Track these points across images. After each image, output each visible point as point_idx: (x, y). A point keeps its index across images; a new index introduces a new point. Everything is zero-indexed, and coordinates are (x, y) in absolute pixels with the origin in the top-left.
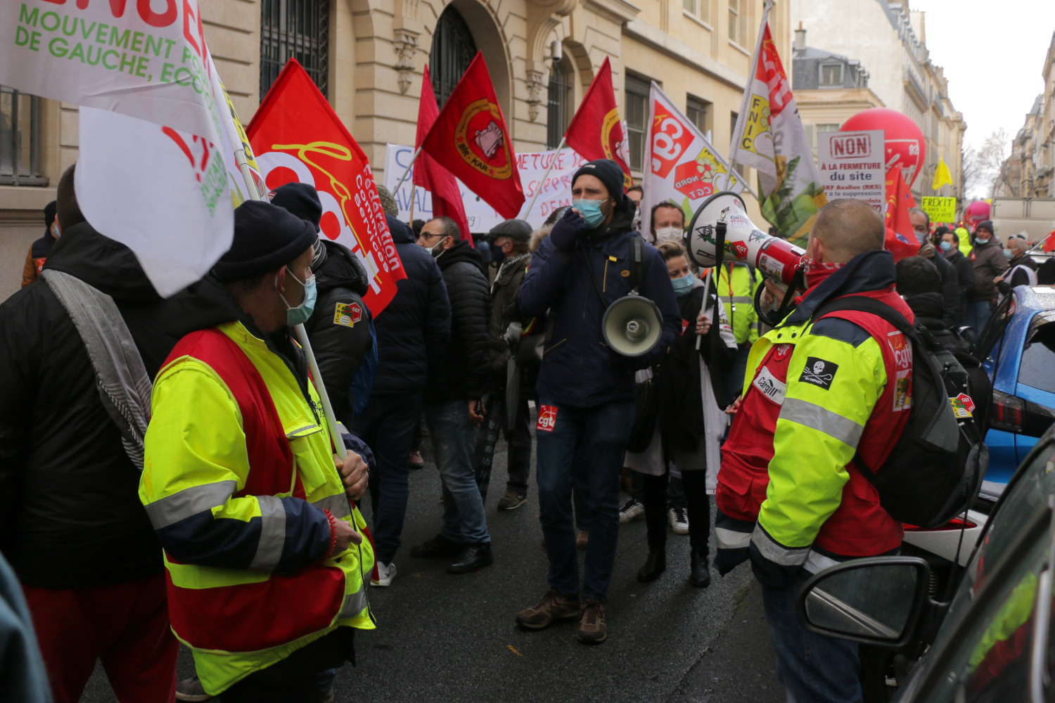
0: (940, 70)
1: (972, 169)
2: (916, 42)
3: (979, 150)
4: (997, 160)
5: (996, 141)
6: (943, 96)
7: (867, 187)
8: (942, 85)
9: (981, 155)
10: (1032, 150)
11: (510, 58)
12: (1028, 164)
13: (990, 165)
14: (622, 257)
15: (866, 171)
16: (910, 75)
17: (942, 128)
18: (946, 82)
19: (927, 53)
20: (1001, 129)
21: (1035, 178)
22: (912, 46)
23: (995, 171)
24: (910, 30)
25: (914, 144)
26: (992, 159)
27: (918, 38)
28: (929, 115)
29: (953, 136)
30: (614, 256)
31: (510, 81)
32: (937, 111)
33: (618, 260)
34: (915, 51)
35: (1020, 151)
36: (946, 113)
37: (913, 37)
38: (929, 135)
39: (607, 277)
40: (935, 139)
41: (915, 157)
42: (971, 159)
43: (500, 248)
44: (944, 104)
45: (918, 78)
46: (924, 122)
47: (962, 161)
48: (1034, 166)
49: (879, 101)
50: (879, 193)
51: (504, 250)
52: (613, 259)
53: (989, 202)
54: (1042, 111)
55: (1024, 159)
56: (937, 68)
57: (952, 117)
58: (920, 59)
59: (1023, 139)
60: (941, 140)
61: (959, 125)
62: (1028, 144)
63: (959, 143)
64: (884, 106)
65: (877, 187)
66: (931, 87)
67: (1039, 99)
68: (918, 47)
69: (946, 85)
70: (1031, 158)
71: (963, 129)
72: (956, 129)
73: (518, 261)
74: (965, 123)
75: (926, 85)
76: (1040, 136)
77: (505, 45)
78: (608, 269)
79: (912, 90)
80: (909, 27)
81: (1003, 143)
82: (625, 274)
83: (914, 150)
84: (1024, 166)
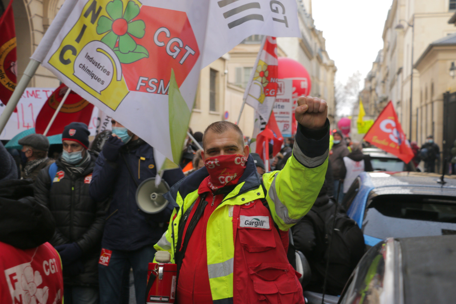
0: (321, 33)
1: (341, 96)
2: (306, 14)
3: (345, 84)
4: (356, 90)
5: (355, 79)
6: (323, 50)
7: (281, 113)
8: (322, 42)
9: (346, 88)
10: (376, 84)
11: (30, 15)
12: (374, 94)
13: (351, 94)
14: (148, 157)
15: (281, 103)
16: (303, 36)
17: (322, 70)
18: (324, 40)
19: (313, 21)
20: (358, 71)
21: (378, 102)
22: (304, 16)
23: (354, 98)
24: (303, 6)
25: (304, 81)
26: (352, 90)
27: (308, 11)
28: (314, 61)
29: (329, 75)
30: (143, 156)
31: (31, 32)
32: (319, 59)
33: (146, 159)
34: (306, 20)
35: (369, 85)
36: (325, 60)
37: (304, 10)
38: (315, 74)
39: (140, 169)
40: (318, 77)
41: (304, 89)
42: (340, 91)
43: (24, 153)
44: (323, 55)
45: (308, 37)
46: (310, 66)
47: (335, 92)
48: (377, 95)
49: (283, 52)
50: (288, 117)
51: (27, 155)
52: (143, 158)
53: (350, 118)
54: (382, 59)
55: (371, 90)
56: (319, 31)
57: (328, 63)
58: (309, 25)
59: (370, 78)
60: (322, 77)
61: (332, 68)
62: (374, 81)
63: (333, 80)
64: (286, 55)
65: (287, 113)
66: (316, 44)
67: (380, 52)
68: (308, 17)
69: (324, 43)
70: (375, 90)
71: (335, 71)
72: (331, 70)
73: (41, 163)
74: (336, 67)
75: (312, 42)
76: (380, 76)
77: (26, 5)
78: (140, 164)
79: (304, 46)
80: (302, 4)
81: (359, 80)
82: (151, 166)
83: (304, 85)
84: (371, 95)
